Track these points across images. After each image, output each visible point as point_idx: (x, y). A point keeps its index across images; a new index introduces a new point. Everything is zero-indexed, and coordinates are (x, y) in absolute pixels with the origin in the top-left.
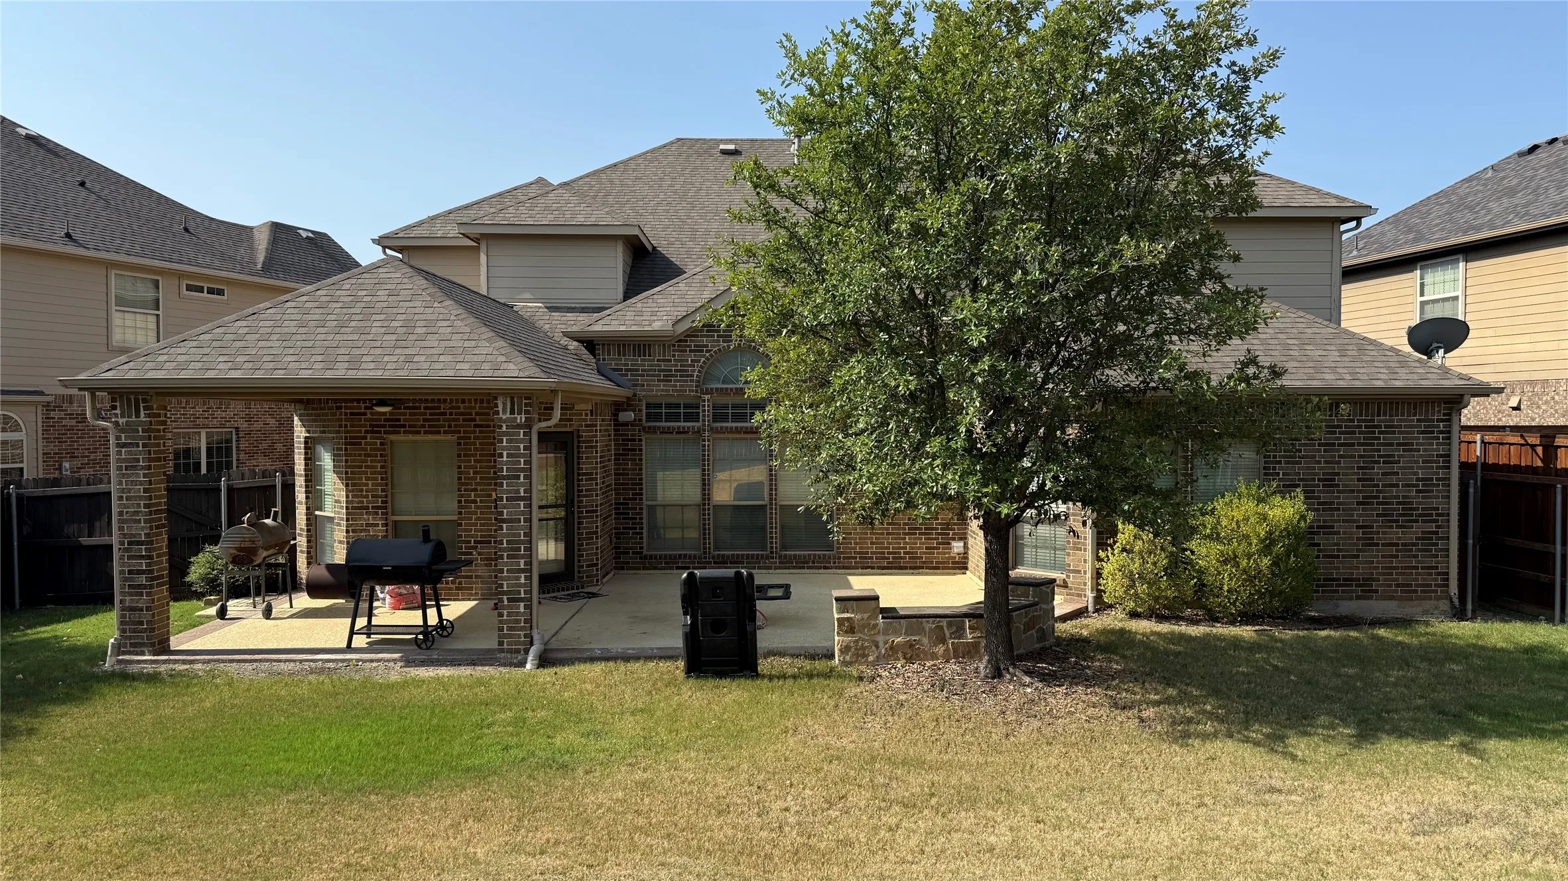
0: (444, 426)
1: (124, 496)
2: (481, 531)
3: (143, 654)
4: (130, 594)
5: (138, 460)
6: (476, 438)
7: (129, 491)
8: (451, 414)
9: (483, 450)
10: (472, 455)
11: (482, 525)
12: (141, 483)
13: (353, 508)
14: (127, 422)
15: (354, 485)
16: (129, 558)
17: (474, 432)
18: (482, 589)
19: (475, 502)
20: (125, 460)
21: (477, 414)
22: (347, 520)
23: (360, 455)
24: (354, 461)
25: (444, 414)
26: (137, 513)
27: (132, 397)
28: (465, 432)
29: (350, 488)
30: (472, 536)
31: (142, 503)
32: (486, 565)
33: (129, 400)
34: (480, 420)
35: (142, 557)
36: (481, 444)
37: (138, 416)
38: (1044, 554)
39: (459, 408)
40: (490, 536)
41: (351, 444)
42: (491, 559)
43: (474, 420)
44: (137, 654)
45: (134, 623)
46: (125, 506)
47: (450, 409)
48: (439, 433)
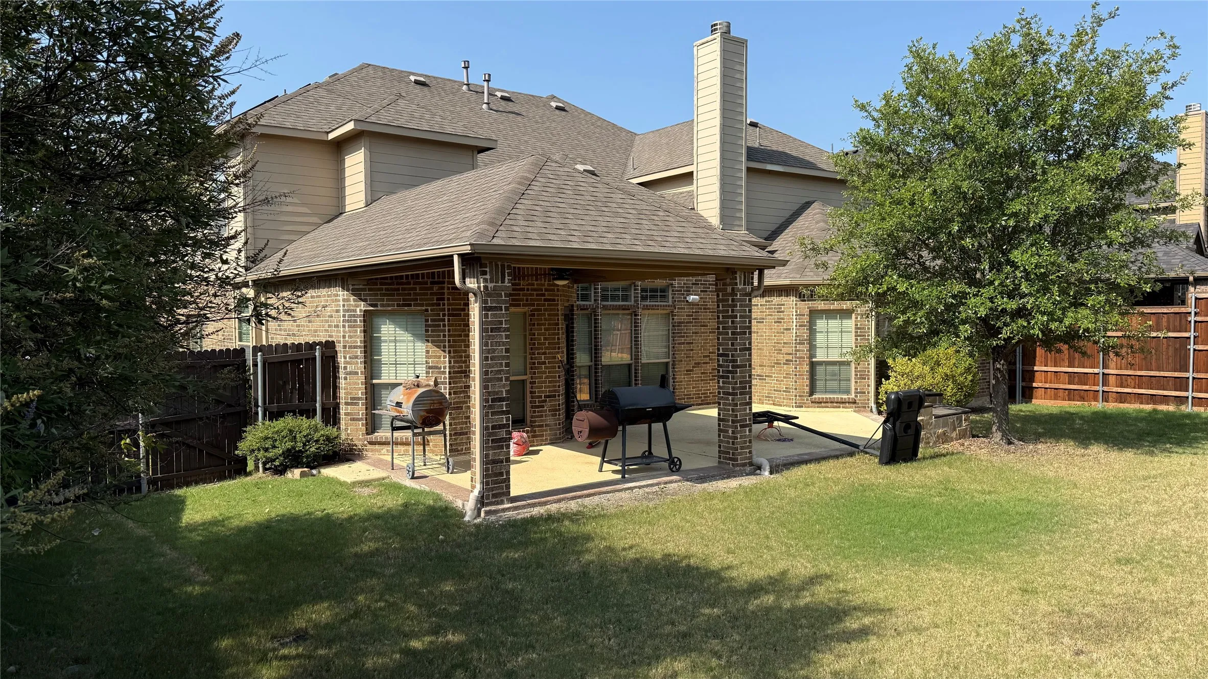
0: (522, 300)
1: (490, 355)
2: (549, 387)
3: (502, 503)
4: (494, 448)
5: (501, 323)
6: (545, 310)
7: (494, 351)
8: (528, 290)
9: (550, 320)
10: (543, 324)
11: (550, 382)
12: (504, 344)
13: (455, 372)
14: (494, 286)
15: (455, 352)
16: (493, 414)
17: (544, 305)
18: (550, 435)
19: (544, 363)
20: (491, 323)
21: (546, 290)
22: (450, 383)
23: (460, 325)
24: (455, 330)
25: (523, 290)
26: (499, 372)
27: (499, 263)
28: (538, 305)
29: (452, 354)
30: (542, 392)
31: (504, 362)
32: (553, 415)
33: (497, 265)
34: (549, 295)
35: (503, 413)
36: (549, 315)
37: (503, 282)
38: (833, 384)
39: (533, 285)
40: (555, 391)
41: (453, 315)
42: (556, 410)
43: (544, 295)
44: (498, 503)
45: (496, 475)
46: (491, 366)
47: (527, 285)
48: (519, 305)
